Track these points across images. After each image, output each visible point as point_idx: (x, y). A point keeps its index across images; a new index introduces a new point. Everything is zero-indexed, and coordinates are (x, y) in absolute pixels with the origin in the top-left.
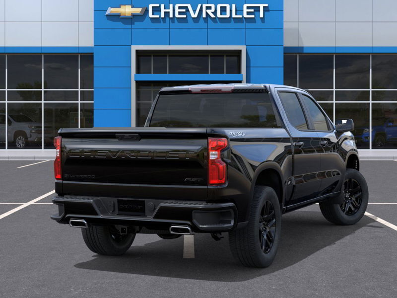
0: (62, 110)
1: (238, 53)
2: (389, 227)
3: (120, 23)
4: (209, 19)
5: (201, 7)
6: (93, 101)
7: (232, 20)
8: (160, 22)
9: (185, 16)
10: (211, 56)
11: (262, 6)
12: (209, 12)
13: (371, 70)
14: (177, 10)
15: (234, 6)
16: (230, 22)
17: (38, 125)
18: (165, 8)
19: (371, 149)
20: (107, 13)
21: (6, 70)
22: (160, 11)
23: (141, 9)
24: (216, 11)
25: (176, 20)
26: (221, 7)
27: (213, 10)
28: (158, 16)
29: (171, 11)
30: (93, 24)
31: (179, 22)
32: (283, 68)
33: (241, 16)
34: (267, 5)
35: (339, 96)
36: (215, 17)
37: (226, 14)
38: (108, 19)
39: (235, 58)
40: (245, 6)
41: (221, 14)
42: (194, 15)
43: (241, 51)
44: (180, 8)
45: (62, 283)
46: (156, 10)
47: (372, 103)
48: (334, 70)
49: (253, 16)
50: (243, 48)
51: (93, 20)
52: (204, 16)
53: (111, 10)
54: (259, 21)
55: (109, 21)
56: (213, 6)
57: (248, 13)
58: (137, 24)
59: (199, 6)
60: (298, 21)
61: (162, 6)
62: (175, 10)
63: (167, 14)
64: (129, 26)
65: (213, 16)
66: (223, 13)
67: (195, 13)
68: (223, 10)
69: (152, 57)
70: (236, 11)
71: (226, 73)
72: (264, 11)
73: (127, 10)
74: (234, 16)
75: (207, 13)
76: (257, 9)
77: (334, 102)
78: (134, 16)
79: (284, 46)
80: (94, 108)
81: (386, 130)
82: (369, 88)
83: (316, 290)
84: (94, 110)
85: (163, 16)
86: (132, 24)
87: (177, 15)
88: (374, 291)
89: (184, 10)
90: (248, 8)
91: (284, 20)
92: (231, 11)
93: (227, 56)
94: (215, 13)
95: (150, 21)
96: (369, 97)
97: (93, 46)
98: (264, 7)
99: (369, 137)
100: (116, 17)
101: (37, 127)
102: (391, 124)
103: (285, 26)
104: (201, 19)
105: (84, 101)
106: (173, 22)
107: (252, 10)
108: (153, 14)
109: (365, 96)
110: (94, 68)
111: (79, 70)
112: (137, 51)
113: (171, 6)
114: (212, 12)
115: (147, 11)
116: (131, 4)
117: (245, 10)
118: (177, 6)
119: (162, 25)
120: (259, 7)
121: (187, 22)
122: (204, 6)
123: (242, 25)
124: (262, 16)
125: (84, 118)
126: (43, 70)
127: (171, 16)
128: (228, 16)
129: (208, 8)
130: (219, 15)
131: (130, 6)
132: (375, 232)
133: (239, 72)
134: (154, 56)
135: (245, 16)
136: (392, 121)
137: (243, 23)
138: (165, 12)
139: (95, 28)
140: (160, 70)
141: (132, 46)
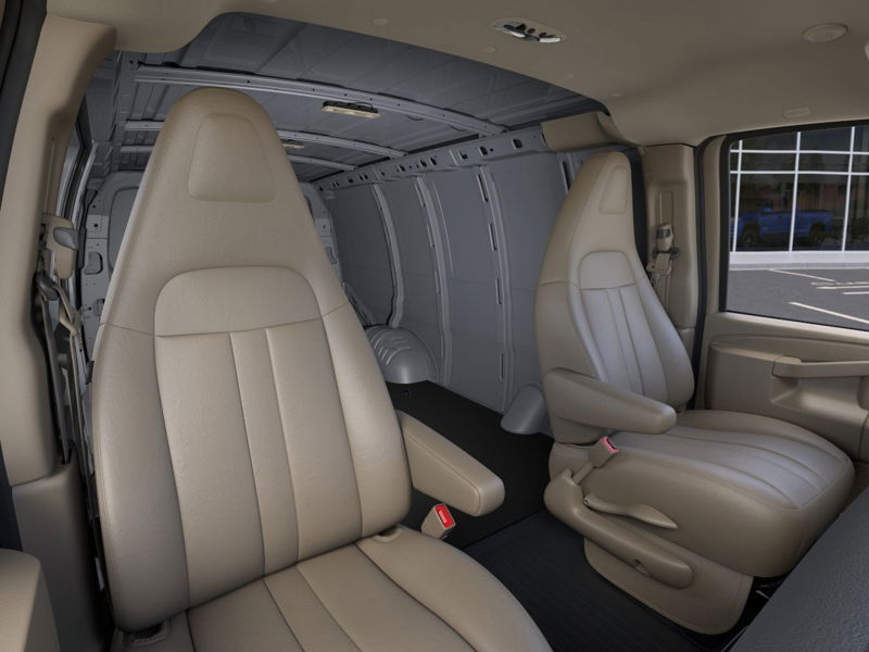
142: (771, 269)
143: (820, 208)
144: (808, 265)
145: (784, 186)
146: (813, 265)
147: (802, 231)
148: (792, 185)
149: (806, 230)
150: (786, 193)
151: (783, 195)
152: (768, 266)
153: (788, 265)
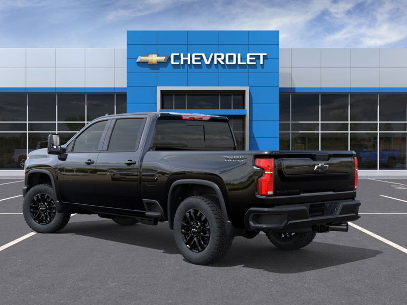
1: (242, 93)
2: (364, 233)
3: (148, 69)
4: (219, 66)
5: (213, 56)
7: (238, 66)
8: (180, 68)
9: (200, 63)
10: (221, 95)
11: (261, 55)
12: (219, 59)
13: (349, 106)
14: (194, 58)
15: (239, 55)
16: (236, 68)
18: (184, 57)
20: (137, 61)
21: (57, 106)
22: (180, 59)
23: (165, 57)
24: (225, 59)
25: (193, 66)
26: (229, 56)
27: (223, 58)
28: (178, 63)
29: (189, 59)
30: (126, 69)
31: (195, 68)
32: (278, 105)
33: (245, 63)
34: (266, 54)
35: (324, 127)
36: (224, 64)
37: (233, 62)
38: (138, 65)
39: (240, 97)
40: (248, 55)
41: (229, 61)
42: (208, 63)
43: (245, 91)
44: (196, 56)
45: (102, 277)
46: (177, 58)
47: (350, 133)
48: (320, 106)
49: (255, 63)
50: (247, 89)
51: (126, 67)
52: (215, 63)
53: (141, 58)
54: (259, 67)
55: (139, 67)
56: (222, 55)
57: (251, 61)
58: (162, 70)
59: (212, 55)
60: (290, 67)
61: (182, 55)
62: (192, 58)
63: (185, 61)
64: (155, 71)
65: (222, 63)
66: (230, 61)
67: (208, 61)
68: (231, 58)
69: (174, 96)
70: (241, 59)
71: (233, 109)
72: (264, 59)
73: (154, 58)
74: (239, 63)
75: (217, 61)
76: (258, 57)
77: (320, 132)
78: (159, 63)
79: (280, 87)
81: (362, 154)
82: (348, 121)
83: (305, 283)
85: (182, 63)
86: (157, 69)
87: (194, 63)
88: (351, 284)
89: (199, 58)
90: (251, 56)
91: (280, 67)
92: (237, 59)
93: (233, 95)
94: (224, 60)
95: (172, 67)
96: (348, 128)
97: (126, 87)
98: (264, 56)
100: (145, 64)
102: (366, 150)
103: (281, 71)
104: (213, 66)
106: (191, 68)
107: (254, 58)
108: (174, 62)
109: (345, 127)
110: (127, 105)
111: (115, 106)
112: (161, 91)
113: (189, 55)
114: (222, 60)
115: (169, 59)
116: (157, 54)
117: (249, 58)
118: (194, 55)
119: (181, 70)
120: (259, 56)
121: (202, 68)
122: (216, 55)
123: (246, 70)
124: (262, 63)
126: (86, 106)
127: (189, 63)
128: (234, 63)
129: (218, 56)
130: (227, 62)
131: (156, 55)
132: (352, 236)
133: (243, 107)
134: (175, 95)
135: (249, 63)
136: (367, 148)
137: (246, 68)
138: (184, 60)
139: (128, 73)
140: (180, 107)
141: (158, 87)
142: (369, 179)
143: (392, 149)
144: (388, 177)
145: (372, 139)
146: (391, 176)
147: (384, 160)
148: (377, 138)
149: (385, 160)
150: (374, 142)
151: (372, 143)
152: (367, 177)
153: (378, 177)
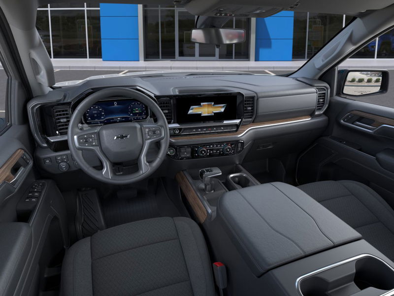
0: (68, 18)
6: (99, 7)
17: (46, 33)
19: (376, 59)
80: (101, 15)
84: (101, 18)
99: (375, 46)
101: (45, 36)
105: (90, 7)
125: (91, 26)
